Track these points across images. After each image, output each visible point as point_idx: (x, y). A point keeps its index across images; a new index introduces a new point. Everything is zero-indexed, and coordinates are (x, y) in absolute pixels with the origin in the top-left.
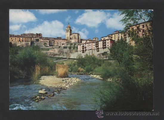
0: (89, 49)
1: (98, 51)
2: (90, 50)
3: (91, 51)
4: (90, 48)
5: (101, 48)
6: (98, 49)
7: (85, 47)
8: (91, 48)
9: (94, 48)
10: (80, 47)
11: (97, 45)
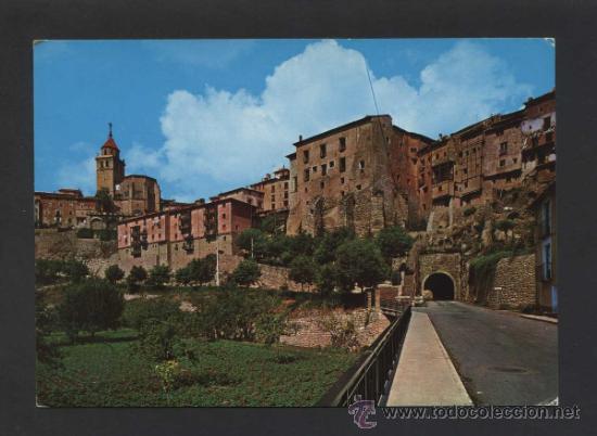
0: (157, 239)
1: (190, 251)
2: (161, 243)
3: (164, 248)
4: (160, 235)
5: (199, 238)
6: (190, 240)
7: (142, 230)
8: (163, 238)
9: (176, 236)
10: (126, 233)
11: (186, 226)
